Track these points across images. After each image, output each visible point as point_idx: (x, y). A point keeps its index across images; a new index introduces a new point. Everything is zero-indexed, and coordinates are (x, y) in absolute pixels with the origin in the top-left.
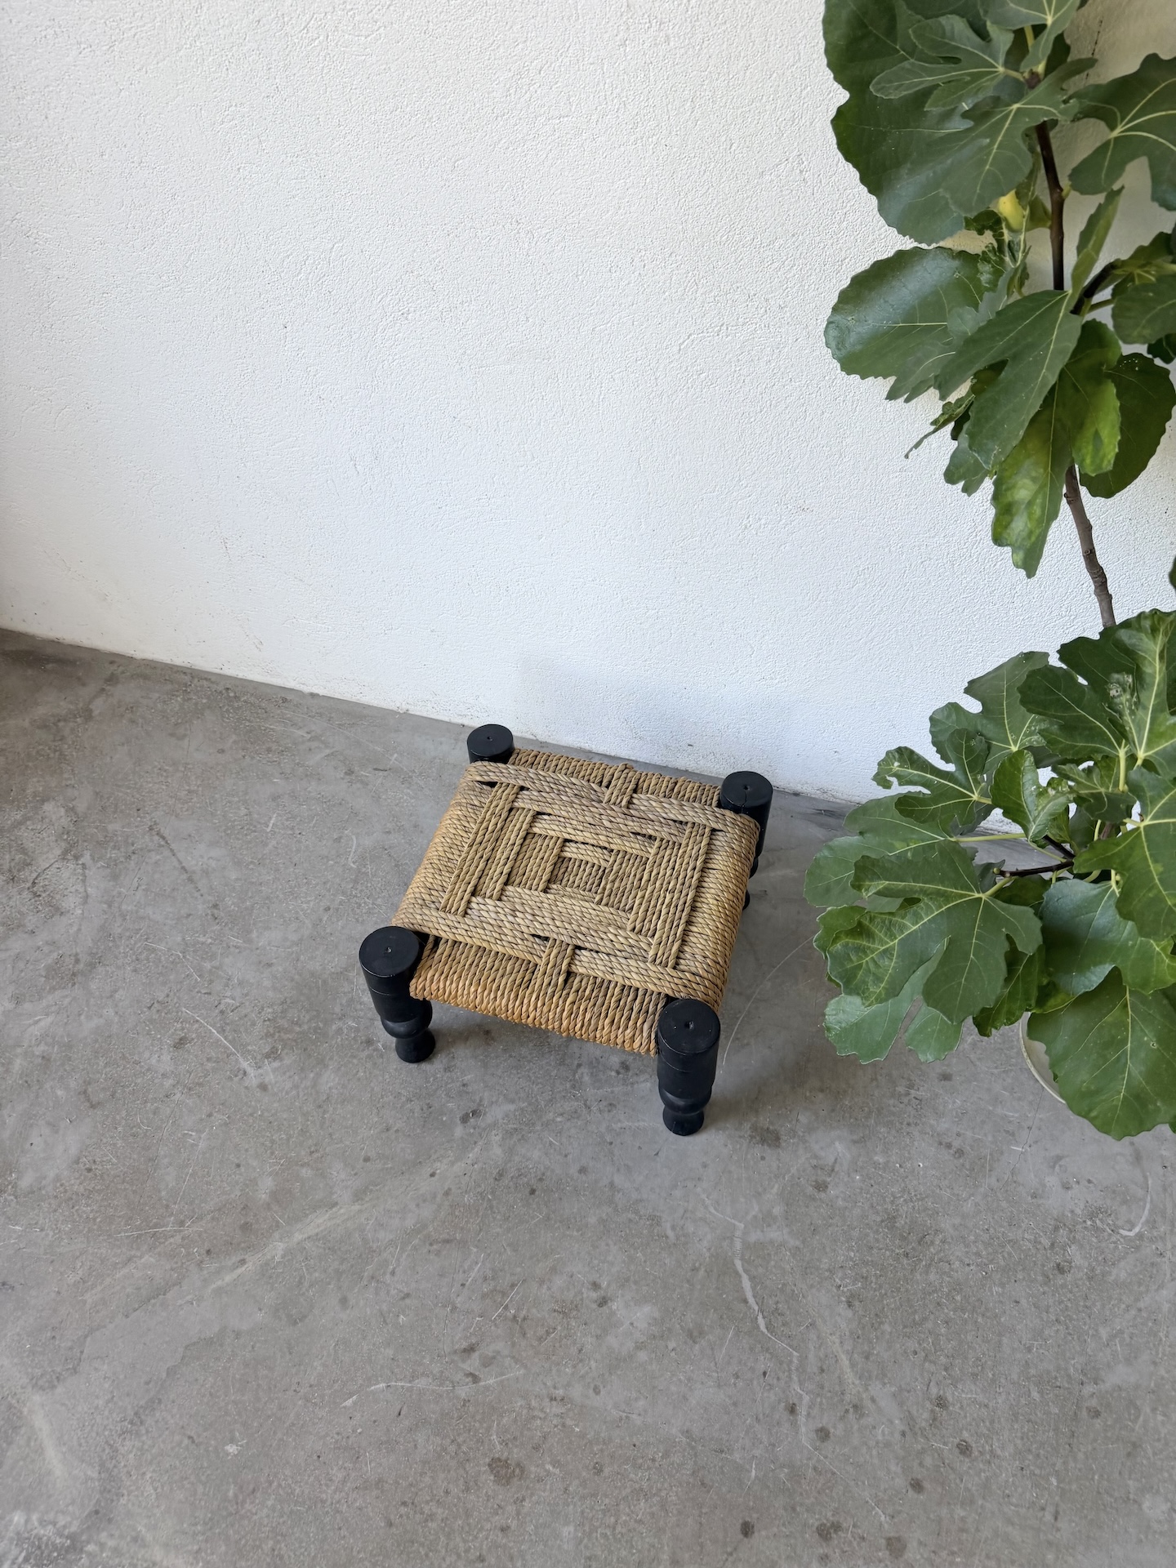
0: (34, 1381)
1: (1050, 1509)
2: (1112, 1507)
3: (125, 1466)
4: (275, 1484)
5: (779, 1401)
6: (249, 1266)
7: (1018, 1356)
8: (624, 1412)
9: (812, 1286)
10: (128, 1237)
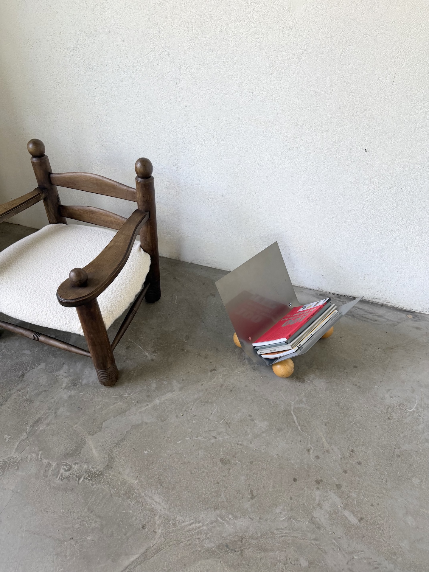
0: (89, 433)
1: (385, 480)
2: (403, 480)
3: (115, 455)
4: (158, 461)
5: (305, 448)
6: (149, 406)
7: (376, 440)
8: (259, 449)
9: (314, 420)
10: (114, 397)
